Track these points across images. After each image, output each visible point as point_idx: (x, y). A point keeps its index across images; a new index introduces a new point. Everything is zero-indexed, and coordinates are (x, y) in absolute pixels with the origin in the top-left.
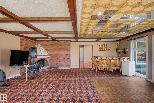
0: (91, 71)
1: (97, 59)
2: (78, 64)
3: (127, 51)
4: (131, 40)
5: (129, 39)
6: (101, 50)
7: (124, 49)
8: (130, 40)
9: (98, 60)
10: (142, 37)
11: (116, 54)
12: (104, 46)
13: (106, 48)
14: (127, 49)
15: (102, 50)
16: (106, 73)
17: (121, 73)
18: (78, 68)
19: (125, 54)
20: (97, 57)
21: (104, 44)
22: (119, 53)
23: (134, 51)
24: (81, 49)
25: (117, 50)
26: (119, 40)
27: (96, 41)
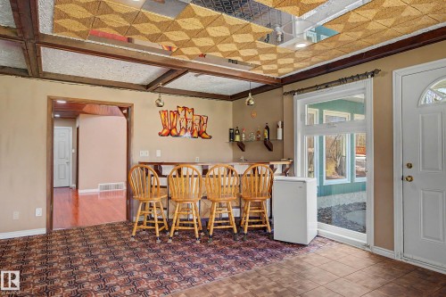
0: (127, 244)
1: (160, 175)
2: (41, 212)
3: (280, 137)
4: (301, 91)
5: (287, 88)
6: (169, 133)
7: (267, 128)
8: (293, 93)
9: (163, 182)
10: (352, 78)
11: (228, 152)
12: (182, 115)
13: (190, 125)
14: (280, 130)
15: (174, 131)
16: (204, 241)
17: (270, 236)
18: (43, 231)
19: (270, 149)
20: (158, 167)
21: (185, 108)
22: (241, 146)
23: (306, 138)
24: (63, 133)
25: (232, 136)
26: (255, 91)
27: (147, 87)
